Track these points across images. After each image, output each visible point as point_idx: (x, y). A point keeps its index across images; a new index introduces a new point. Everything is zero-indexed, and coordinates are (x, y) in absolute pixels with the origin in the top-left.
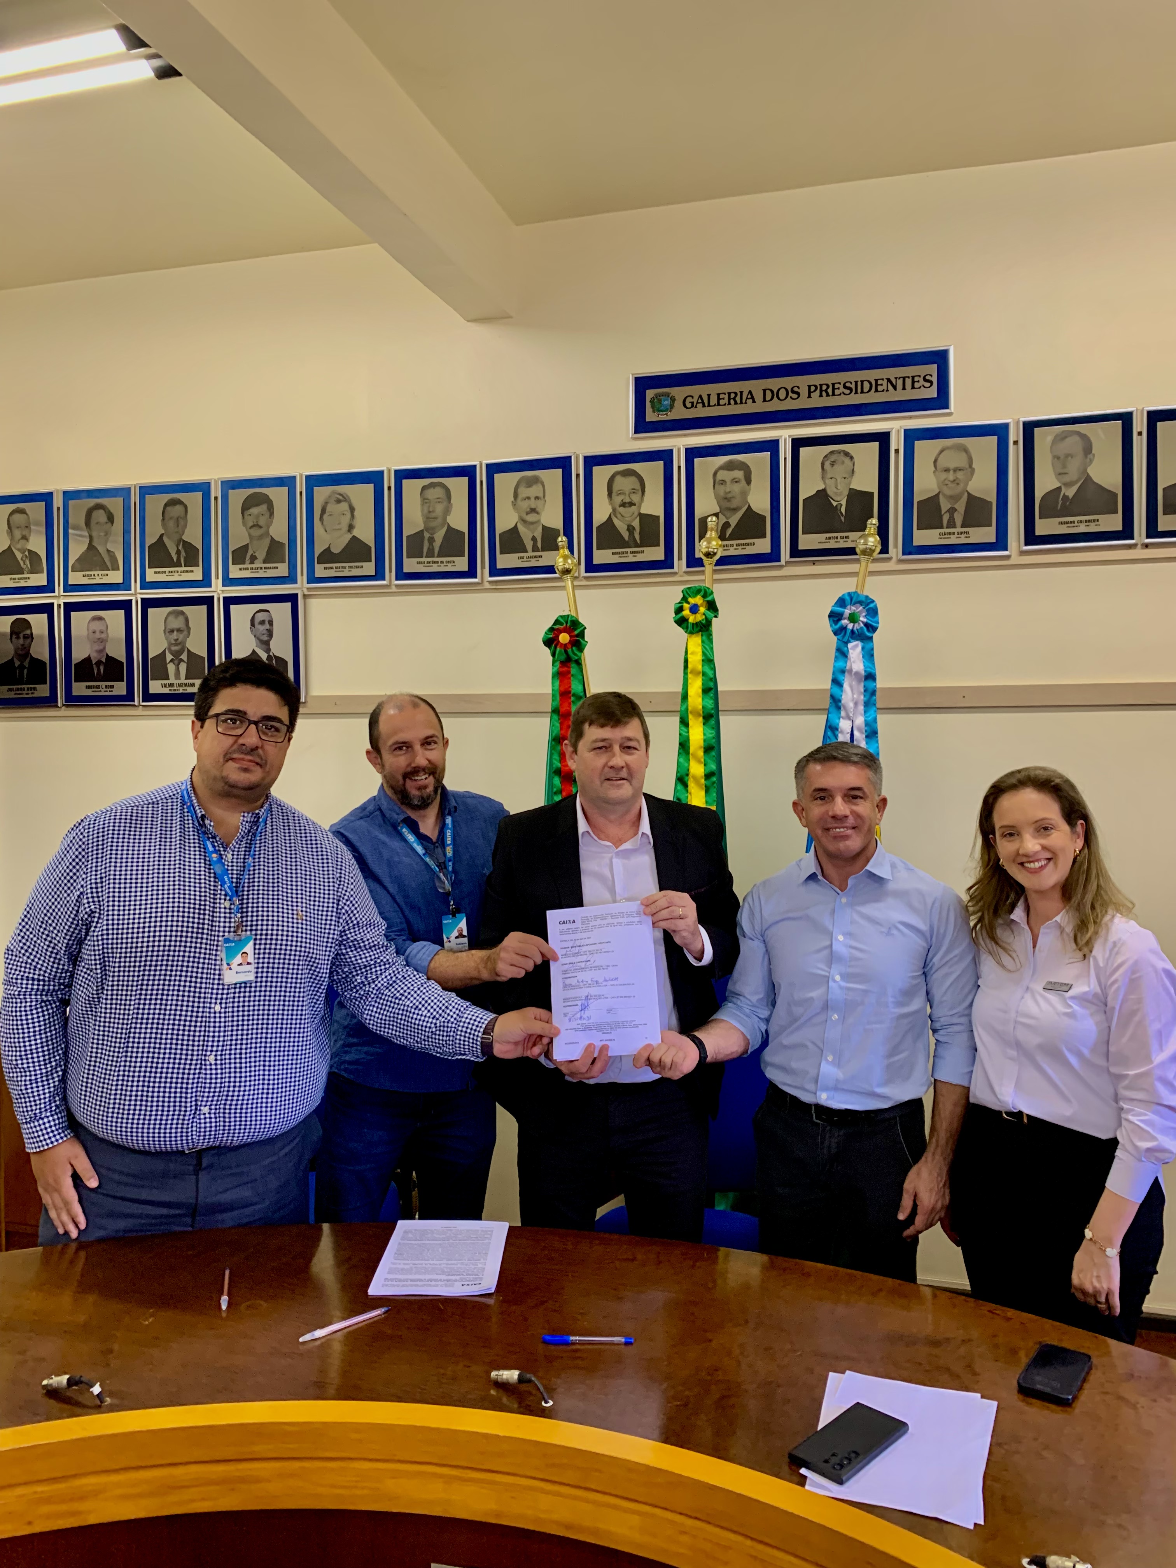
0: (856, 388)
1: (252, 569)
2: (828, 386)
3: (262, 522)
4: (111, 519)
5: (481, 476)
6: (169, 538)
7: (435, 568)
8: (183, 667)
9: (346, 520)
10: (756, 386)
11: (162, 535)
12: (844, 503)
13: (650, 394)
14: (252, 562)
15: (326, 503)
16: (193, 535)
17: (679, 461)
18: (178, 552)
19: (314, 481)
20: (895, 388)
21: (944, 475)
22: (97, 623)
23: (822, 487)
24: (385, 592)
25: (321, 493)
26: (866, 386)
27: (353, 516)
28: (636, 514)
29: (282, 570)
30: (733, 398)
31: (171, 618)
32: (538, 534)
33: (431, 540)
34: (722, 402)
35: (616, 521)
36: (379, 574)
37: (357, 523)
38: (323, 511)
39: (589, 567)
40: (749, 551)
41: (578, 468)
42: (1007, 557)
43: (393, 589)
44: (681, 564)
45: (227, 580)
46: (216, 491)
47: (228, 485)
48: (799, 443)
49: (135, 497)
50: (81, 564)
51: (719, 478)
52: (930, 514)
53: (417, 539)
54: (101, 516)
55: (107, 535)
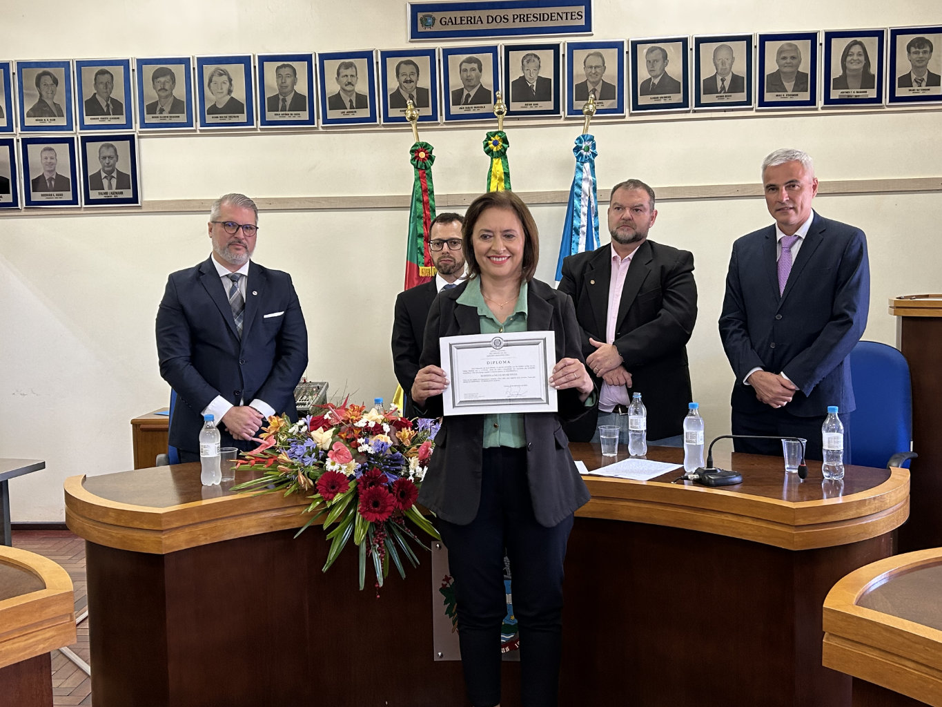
0: (540, 18)
1: (161, 117)
2: (524, 16)
3: (167, 86)
4: (56, 82)
5: (316, 61)
6: (100, 95)
7: (287, 118)
8: (114, 182)
9: (226, 87)
10: (483, 14)
11: (95, 94)
12: (535, 84)
13: (420, 15)
14: (161, 113)
15: (212, 76)
16: (118, 94)
17: (439, 56)
18: (108, 106)
19: (202, 61)
20: (562, 19)
21: (589, 70)
22: (47, 152)
23: (522, 75)
24: (254, 133)
25: (209, 69)
26: (546, 16)
27: (231, 84)
28: (414, 87)
29: (183, 118)
30: (469, 21)
31: (104, 149)
32: (354, 98)
33: (284, 100)
34: (463, 22)
35: (401, 90)
36: (250, 122)
37: (234, 88)
38: (210, 81)
39: (387, 119)
40: (482, 111)
41: (377, 58)
42: (624, 117)
43: (259, 131)
44: (441, 118)
45: (143, 125)
46: (133, 66)
47: (142, 62)
48: (508, 49)
49: (73, 68)
50: (35, 112)
51: (463, 67)
52: (582, 93)
53: (275, 99)
54: (48, 80)
55: (53, 93)
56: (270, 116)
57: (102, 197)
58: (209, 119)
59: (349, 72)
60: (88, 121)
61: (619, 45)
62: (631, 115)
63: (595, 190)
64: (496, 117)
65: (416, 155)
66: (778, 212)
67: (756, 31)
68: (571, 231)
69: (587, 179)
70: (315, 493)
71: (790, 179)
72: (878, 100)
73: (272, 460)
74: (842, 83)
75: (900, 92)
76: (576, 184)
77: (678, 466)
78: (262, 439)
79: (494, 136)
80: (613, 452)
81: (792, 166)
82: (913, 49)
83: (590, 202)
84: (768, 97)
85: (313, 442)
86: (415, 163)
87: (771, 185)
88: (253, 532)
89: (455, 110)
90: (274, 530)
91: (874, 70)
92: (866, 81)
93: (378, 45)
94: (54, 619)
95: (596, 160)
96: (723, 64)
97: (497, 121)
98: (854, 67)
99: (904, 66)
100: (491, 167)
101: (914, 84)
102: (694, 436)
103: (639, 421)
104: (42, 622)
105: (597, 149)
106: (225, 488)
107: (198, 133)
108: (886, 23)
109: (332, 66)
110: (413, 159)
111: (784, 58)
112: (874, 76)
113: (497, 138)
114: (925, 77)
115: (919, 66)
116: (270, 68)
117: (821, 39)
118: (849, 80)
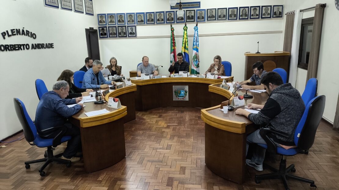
0: (192, 5)
2: (189, 5)
3: (131, 18)
4: (113, 17)
5: (155, 13)
8: (123, 34)
9: (140, 18)
10: (183, 5)
11: (120, 19)
12: (191, 17)
14: (130, 22)
16: (123, 19)
17: (175, 12)
18: (122, 21)
19: (137, 13)
20: (195, 5)
21: (200, 14)
23: (189, 15)
24: (145, 25)
25: (138, 15)
28: (171, 17)
29: (134, 23)
31: (121, 28)
32: (161, 19)
33: (150, 20)
35: (169, 18)
36: (144, 23)
37: (142, 18)
38: (138, 17)
39: (166, 23)
41: (165, 12)
42: (205, 22)
44: (175, 23)
47: (127, 14)
49: (116, 15)
50: (110, 22)
52: (199, 18)
53: (148, 20)
54: (112, 16)
55: (113, 19)
59: (161, 15)
61: (205, 10)
62: (207, 22)
64: (185, 22)
65: (171, 29)
67: (228, 7)
69: (196, 33)
75: (252, 17)
82: (254, 10)
84: (230, 18)
86: (171, 31)
91: (247, 14)
92: (246, 15)
93: (165, 10)
96: (222, 13)
98: (244, 13)
99: (252, 13)
100: (184, 32)
101: (254, 16)
107: (136, 25)
108: (250, 5)
111: (232, 12)
113: (186, 27)
114: (256, 15)
115: (255, 13)
117: (239, 8)
118: (243, 15)
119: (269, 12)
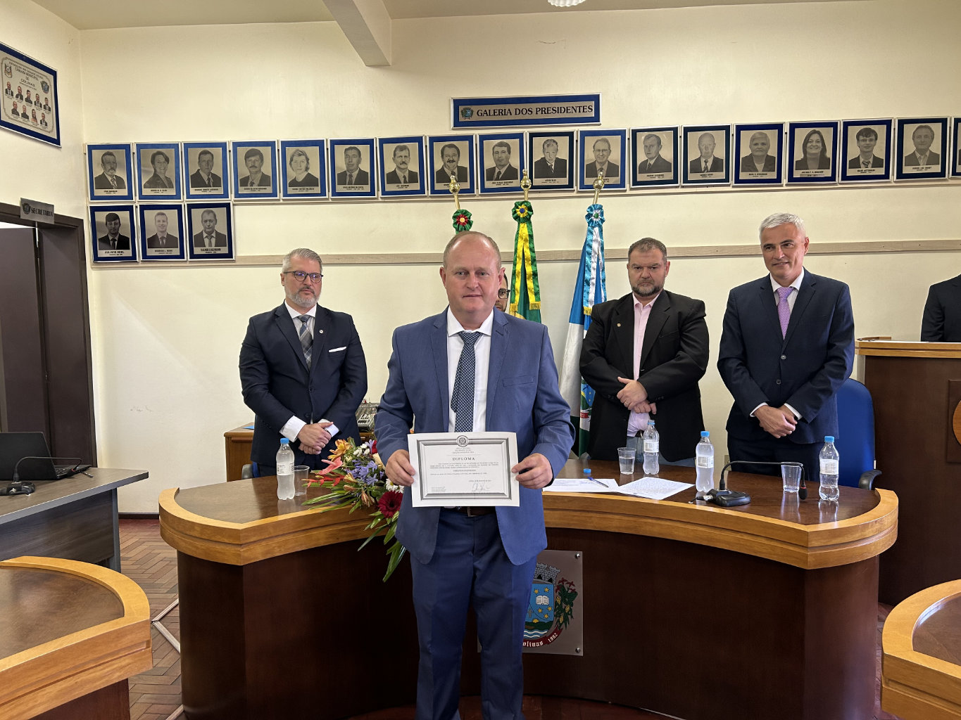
0: (559, 110)
1: (251, 189)
2: (545, 109)
3: (257, 164)
4: (167, 160)
5: (377, 145)
6: (203, 171)
7: (353, 191)
8: (213, 241)
9: (304, 165)
10: (512, 107)
11: (199, 170)
12: (553, 164)
13: (461, 108)
14: (251, 186)
15: (293, 156)
16: (217, 170)
17: (476, 141)
18: (209, 179)
19: (285, 144)
20: (576, 111)
21: (598, 153)
22: (160, 216)
23: (544, 156)
24: (326, 202)
25: (290, 151)
26: (563, 110)
27: (308, 162)
28: (456, 166)
29: (270, 190)
30: (501, 113)
31: (205, 214)
32: (407, 174)
33: (351, 176)
34: (496, 114)
35: (445, 169)
36: (323, 193)
37: (310, 166)
38: (291, 160)
39: (433, 191)
40: (510, 185)
41: (426, 143)
42: (625, 191)
43: (330, 201)
44: (478, 191)
45: (237, 195)
46: (230, 147)
47: (236, 145)
48: (532, 135)
49: (181, 149)
50: (150, 184)
51: (495, 150)
52: (592, 171)
53: (343, 175)
54: (161, 159)
55: (165, 169)
56: (340, 188)
57: (204, 253)
58: (290, 190)
59: (404, 153)
60: (193, 191)
61: (621, 133)
62: (631, 189)
63: (602, 249)
64: (523, 190)
65: (456, 220)
66: (774, 267)
67: (733, 121)
68: (582, 282)
69: (596, 241)
70: (377, 509)
71: (785, 239)
72: (833, 178)
73: (339, 478)
74: (803, 164)
75: (851, 172)
76: (587, 244)
77: (689, 486)
78: (330, 460)
79: (521, 205)
80: (630, 471)
81: (786, 228)
82: (861, 138)
83: (598, 259)
85: (375, 464)
86: (457, 226)
87: (768, 245)
88: (322, 543)
89: (488, 184)
90: (340, 541)
91: (829, 154)
92: (823, 163)
93: (427, 132)
94: (130, 647)
95: (604, 225)
96: (706, 148)
97: (523, 194)
98: (813, 151)
99: (854, 151)
100: (518, 231)
101: (862, 165)
102: (705, 460)
103: (652, 445)
104: (118, 651)
105: (605, 217)
106: (299, 502)
107: (281, 201)
108: (840, 117)
109: (389, 149)
110: (455, 224)
111: (756, 144)
112: (829, 159)
113: (523, 206)
114: (871, 160)
115: (866, 151)
116: (340, 150)
117: (786, 129)
118: (809, 162)
119: (936, 148)
